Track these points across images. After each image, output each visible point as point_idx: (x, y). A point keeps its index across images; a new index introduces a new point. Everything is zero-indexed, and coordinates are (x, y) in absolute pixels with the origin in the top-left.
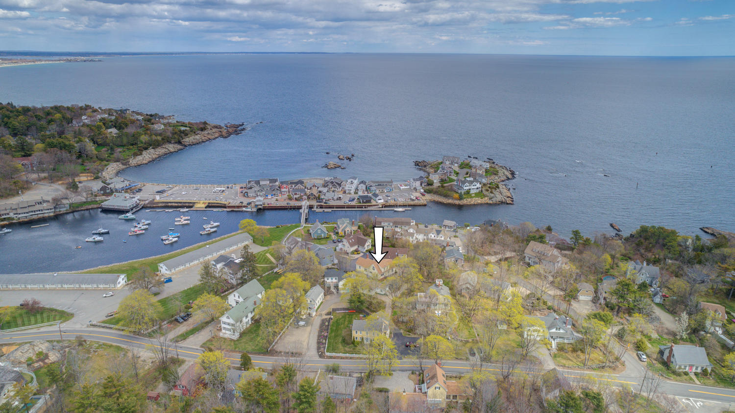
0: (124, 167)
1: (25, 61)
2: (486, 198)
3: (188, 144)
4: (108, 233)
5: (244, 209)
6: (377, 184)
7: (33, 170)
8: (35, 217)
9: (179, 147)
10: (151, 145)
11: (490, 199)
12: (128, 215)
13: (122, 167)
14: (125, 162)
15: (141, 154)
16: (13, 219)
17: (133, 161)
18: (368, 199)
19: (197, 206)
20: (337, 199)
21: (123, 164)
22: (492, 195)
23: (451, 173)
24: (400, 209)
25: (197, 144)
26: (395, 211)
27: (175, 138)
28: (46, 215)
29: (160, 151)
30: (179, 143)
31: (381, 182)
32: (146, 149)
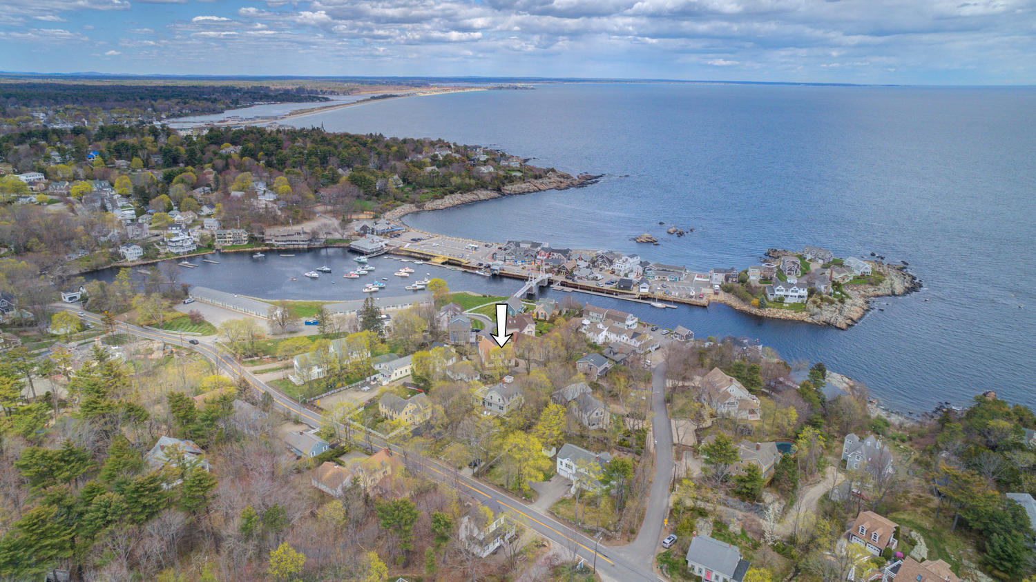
0: (417, 210)
1: (459, 88)
2: (804, 313)
3: (509, 192)
4: (329, 272)
5: (477, 272)
6: (661, 269)
7: (330, 202)
8: (291, 247)
9: (495, 194)
10: (459, 189)
11: (811, 315)
12: (362, 257)
13: (414, 209)
14: (420, 205)
15: (443, 198)
16: (273, 245)
17: (429, 205)
18: (626, 285)
19: (434, 260)
20: (593, 279)
21: (417, 207)
22: (816, 310)
23: (790, 270)
24: (659, 305)
25: (520, 194)
26: (652, 306)
27: (494, 184)
28: (301, 246)
29: (468, 197)
30: (499, 190)
31: (668, 267)
32: (452, 193)
